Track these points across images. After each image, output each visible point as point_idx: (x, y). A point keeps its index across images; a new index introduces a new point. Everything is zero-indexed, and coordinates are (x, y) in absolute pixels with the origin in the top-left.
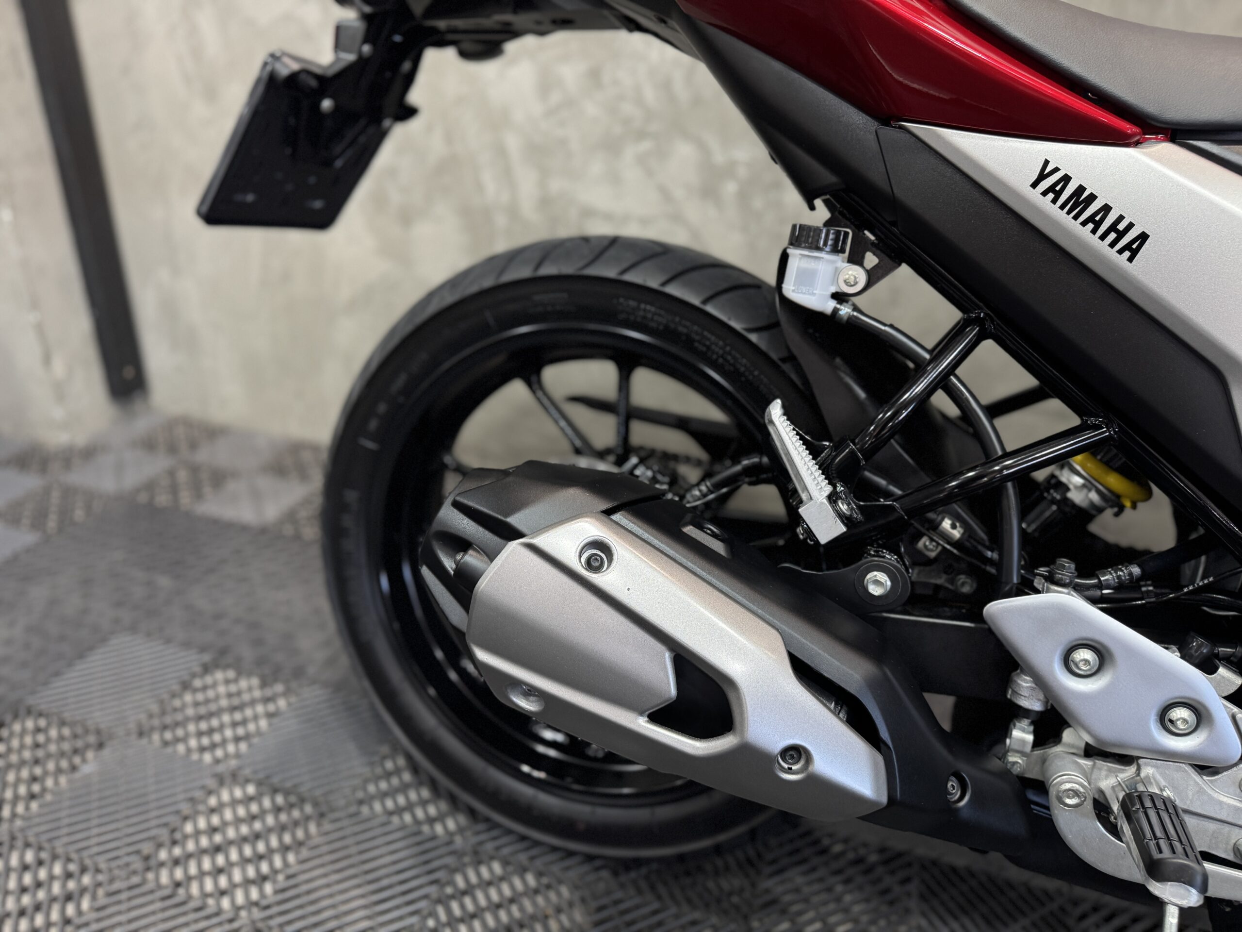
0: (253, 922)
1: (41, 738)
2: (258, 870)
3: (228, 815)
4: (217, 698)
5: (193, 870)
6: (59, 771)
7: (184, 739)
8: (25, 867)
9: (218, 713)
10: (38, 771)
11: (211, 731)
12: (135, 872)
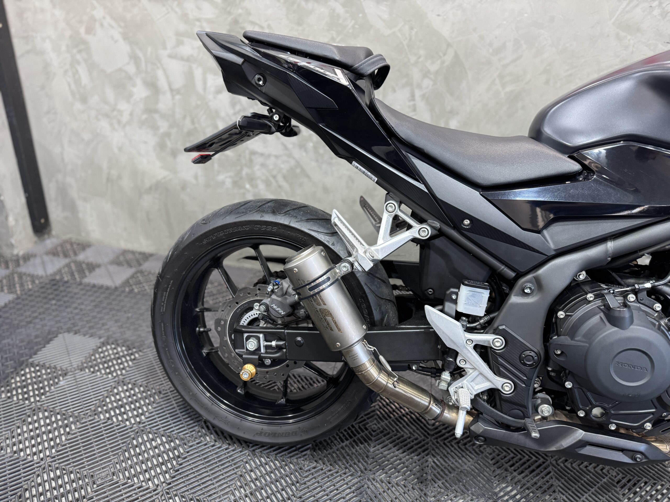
0: (140, 427)
1: (39, 374)
2: (138, 412)
3: (123, 395)
4: (109, 355)
5: (112, 413)
6: (50, 386)
7: (99, 370)
8: (47, 418)
9: (111, 360)
10: (41, 385)
11: (109, 367)
12: (90, 416)
